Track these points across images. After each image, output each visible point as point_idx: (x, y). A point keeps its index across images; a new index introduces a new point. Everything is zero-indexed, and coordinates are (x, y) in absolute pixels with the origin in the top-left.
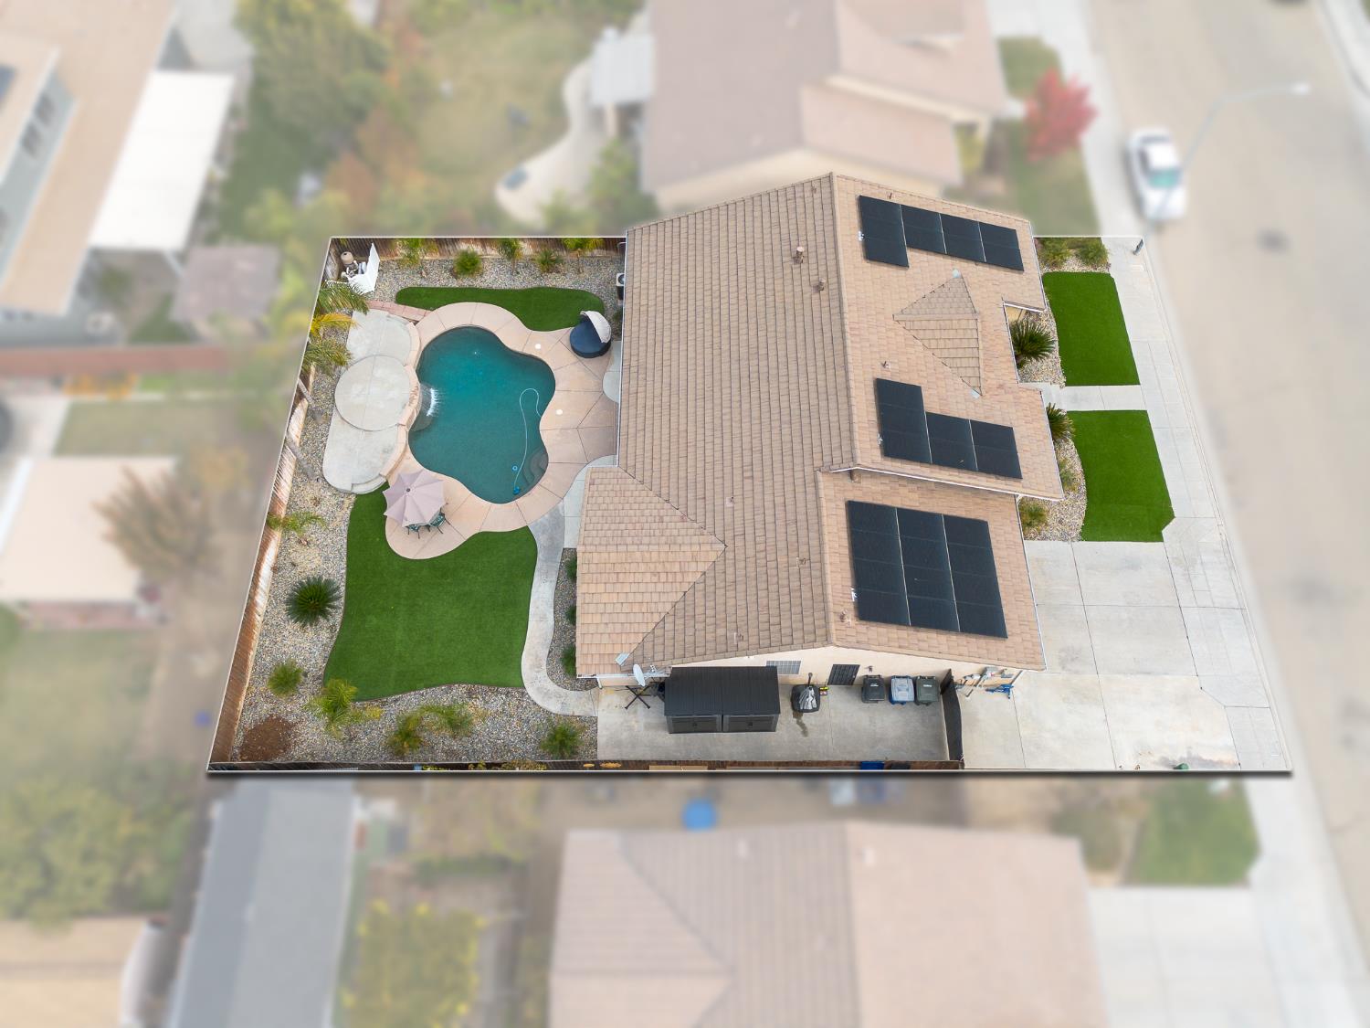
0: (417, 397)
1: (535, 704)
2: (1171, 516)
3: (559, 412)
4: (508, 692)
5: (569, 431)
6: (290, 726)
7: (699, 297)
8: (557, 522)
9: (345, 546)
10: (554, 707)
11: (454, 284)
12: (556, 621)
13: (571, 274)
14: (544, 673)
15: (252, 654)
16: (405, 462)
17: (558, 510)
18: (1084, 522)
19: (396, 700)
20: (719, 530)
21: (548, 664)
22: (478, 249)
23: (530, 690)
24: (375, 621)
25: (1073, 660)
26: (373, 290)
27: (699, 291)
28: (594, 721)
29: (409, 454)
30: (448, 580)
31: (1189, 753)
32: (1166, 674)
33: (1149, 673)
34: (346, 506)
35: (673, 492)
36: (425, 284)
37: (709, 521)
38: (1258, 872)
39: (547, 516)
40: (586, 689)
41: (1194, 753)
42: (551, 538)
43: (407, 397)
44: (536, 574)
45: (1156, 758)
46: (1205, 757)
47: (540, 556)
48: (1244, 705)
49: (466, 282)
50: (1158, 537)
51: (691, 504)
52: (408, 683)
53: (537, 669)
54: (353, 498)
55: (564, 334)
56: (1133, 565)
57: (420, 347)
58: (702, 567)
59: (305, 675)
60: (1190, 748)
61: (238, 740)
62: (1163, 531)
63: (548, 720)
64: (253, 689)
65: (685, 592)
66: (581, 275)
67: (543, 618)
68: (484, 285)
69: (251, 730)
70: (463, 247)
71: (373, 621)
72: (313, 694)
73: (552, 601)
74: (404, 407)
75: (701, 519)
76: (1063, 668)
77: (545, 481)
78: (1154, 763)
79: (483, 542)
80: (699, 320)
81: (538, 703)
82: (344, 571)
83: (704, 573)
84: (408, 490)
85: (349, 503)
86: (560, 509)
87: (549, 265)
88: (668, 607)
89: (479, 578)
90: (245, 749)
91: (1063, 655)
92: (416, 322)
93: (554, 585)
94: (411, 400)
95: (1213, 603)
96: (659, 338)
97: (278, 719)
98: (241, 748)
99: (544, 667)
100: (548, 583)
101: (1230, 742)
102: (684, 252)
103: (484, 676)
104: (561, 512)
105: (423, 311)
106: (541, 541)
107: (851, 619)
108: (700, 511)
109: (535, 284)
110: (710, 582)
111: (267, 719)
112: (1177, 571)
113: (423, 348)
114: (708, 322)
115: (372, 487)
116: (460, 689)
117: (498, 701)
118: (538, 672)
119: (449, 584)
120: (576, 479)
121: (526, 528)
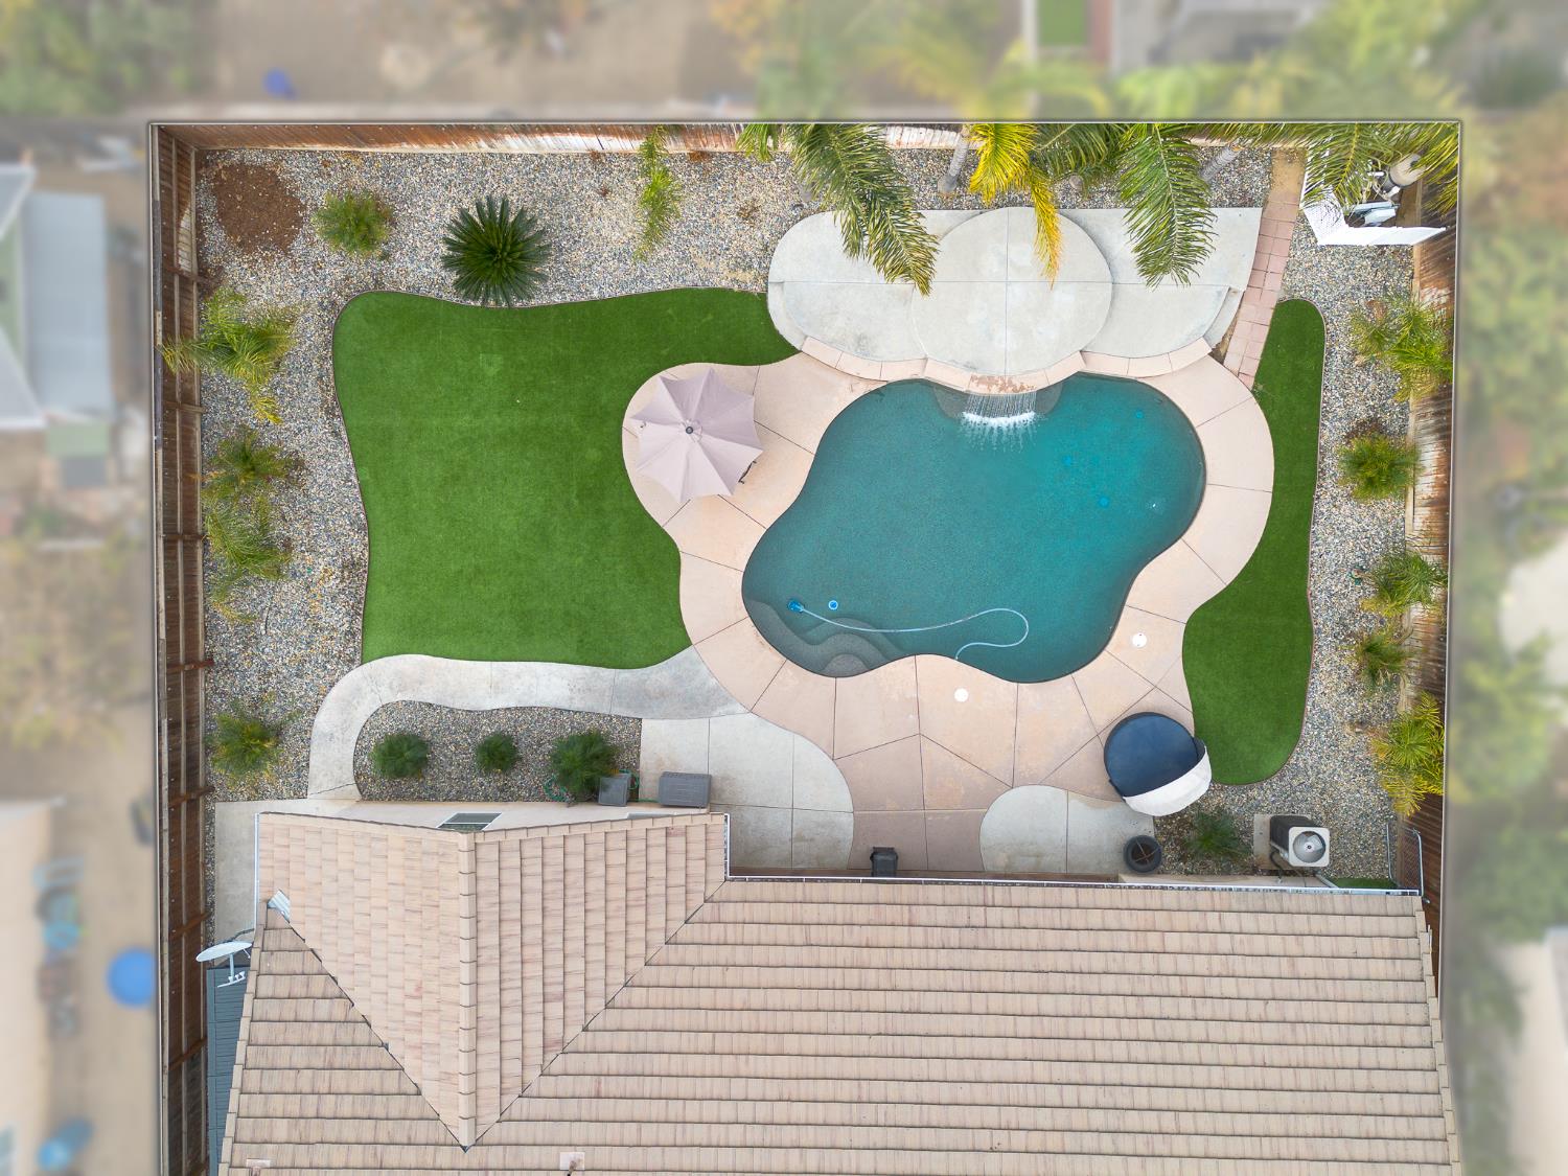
0: (994, 391)
1: (332, 685)
3: (961, 695)
4: (354, 635)
5: (913, 717)
6: (283, 244)
7: (1160, 1098)
8: (699, 704)
9: (647, 289)
10: (325, 720)
11: (1331, 434)
12: (491, 713)
14: (389, 697)
15: (416, 148)
16: (845, 383)
17: (727, 701)
19: (336, 434)
20: (511, 1132)
21: (407, 704)
22: (1426, 486)
23: (357, 674)
24: (492, 371)
26: (1322, 242)
27: (1178, 1098)
28: (299, 792)
29: (861, 390)
30: (576, 502)
34: (740, 275)
35: (630, 1019)
36: (1334, 364)
37: (538, 1108)
39: (712, 682)
40: (357, 777)
42: (662, 695)
44: (587, 669)
47: (624, 674)
49: (1332, 464)
51: (592, 1063)
53: (395, 684)
54: (756, 289)
55: (1175, 699)
58: (429, 1090)
59: (385, 256)
61: (253, 156)
63: (300, 711)
65: (386, 1047)
66: (1348, 729)
67: (495, 687)
68: (1322, 507)
69: (274, 174)
70: (1430, 455)
71: (492, 366)
72: (347, 278)
73: (531, 703)
74: (970, 367)
75: (548, 1086)
77: (793, 674)
80: (1088, 1095)
81: (334, 691)
82: (596, 294)
83: (419, 1093)
84: (690, 430)
85: (746, 280)
86: (727, 709)
89: (581, 559)
90: (240, 171)
92: (1218, 355)
93: (566, 706)
94: (990, 381)
97: (299, 222)
98: (242, 164)
99: (400, 697)
100: (568, 693)
102: (1313, 1056)
103: (384, 588)
104: (720, 710)
105: (1252, 367)
106: (655, 676)
108: (566, 1085)
109: (1323, 618)
110: (396, 1106)
111: (296, 200)
113: (1140, 380)
114: (1078, 1119)
115: (783, 324)
116: (358, 547)
117: (336, 617)
118: (391, 688)
119: (568, 505)
120: (796, 735)
121: (686, 643)
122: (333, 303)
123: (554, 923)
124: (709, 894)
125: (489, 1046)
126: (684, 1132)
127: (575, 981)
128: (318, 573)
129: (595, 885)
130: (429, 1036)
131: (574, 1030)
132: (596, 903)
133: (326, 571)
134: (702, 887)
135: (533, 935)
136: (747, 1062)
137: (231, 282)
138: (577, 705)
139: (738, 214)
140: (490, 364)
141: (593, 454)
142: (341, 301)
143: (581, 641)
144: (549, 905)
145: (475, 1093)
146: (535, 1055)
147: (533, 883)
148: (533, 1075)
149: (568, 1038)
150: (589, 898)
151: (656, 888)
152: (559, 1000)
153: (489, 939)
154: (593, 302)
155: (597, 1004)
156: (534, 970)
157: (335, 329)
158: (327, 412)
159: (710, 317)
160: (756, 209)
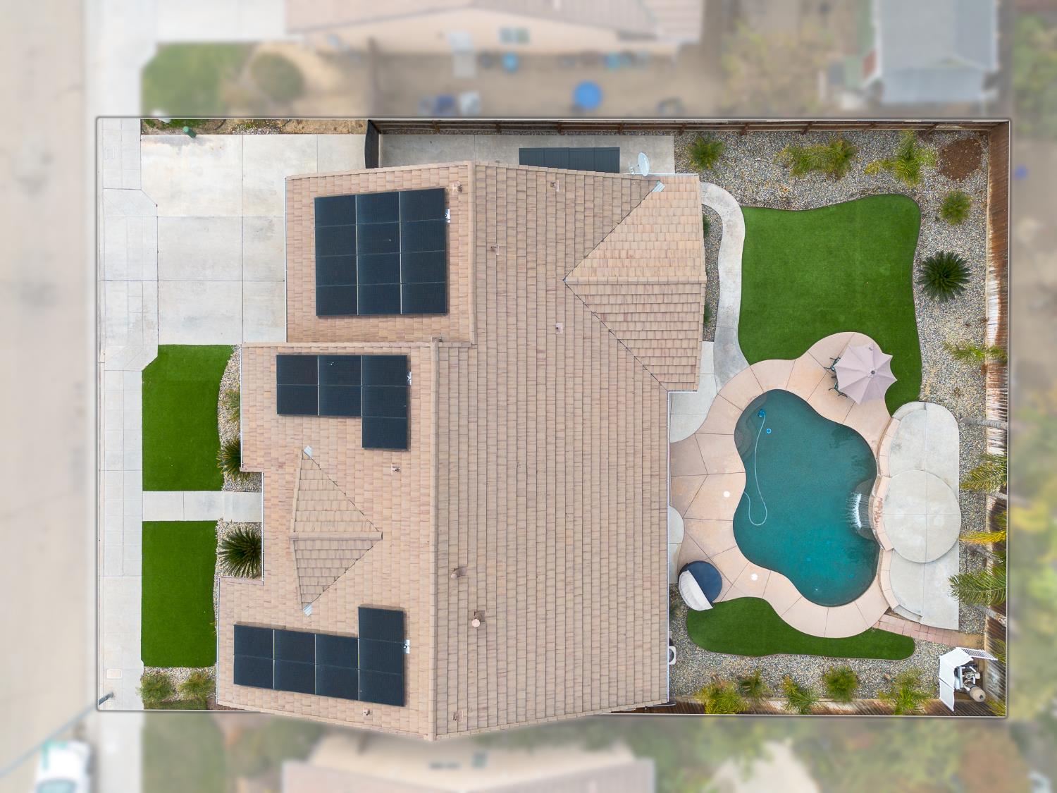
0: (875, 509)
1: (730, 192)
2: (146, 373)
3: (727, 494)
4: (754, 203)
5: (716, 471)
6: (943, 171)
8: (721, 369)
9: (921, 344)
10: (713, 189)
11: (853, 664)
12: (715, 271)
13: (724, 675)
14: (724, 220)
15: (989, 234)
16: (876, 438)
17: (724, 382)
18: (227, 364)
19: (852, 195)
20: (570, 300)
21: (721, 228)
22: (832, 706)
23: (736, 204)
24: (882, 270)
25: (261, 229)
26: (941, 657)
29: (873, 446)
30: (819, 310)
31: (180, 149)
32: (184, 218)
33: (199, 218)
34: (928, 388)
35: (613, 350)
36: (885, 665)
37: (579, 311)
38: (147, 54)
39: (732, 375)
41: (176, 149)
42: (726, 351)
43: (885, 510)
45: (208, 145)
46: (167, 146)
47: (735, 334)
48: (124, 191)
49: (839, 664)
50: (162, 349)
51: (597, 334)
52: (845, 210)
53: (731, 223)
54: (921, 396)
55: (728, 594)
56: (192, 321)
57: (879, 580)
58: (587, 262)
59: (937, 219)
60: (178, 154)
62: (156, 356)
63: (718, 177)
64: (981, 206)
65: (602, 241)
66: (713, 672)
67: (729, 271)
68: (819, 660)
69: (977, 167)
70: (848, 707)
71: (884, 270)
72: (927, 201)
74: (887, 497)
75: (588, 316)
76: (271, 221)
77: (735, 414)
78: (210, 140)
79: (792, 349)
81: (727, 193)
82: (919, 320)
83: (585, 257)
84: (873, 372)
85: (925, 392)
86: (719, 383)
87: (750, 686)
88: (618, 229)
89: (791, 312)
91: (269, 234)
92: (889, 611)
93: (721, 304)
94: (880, 507)
95: (128, 285)
97: (954, 179)
98: (982, 153)
99: (724, 225)
100: (726, 306)
101: (145, 161)
103: (777, 218)
104: (718, 380)
105: (883, 628)
106: (735, 349)
107: (453, 189)
108: (588, 323)
109: (765, 661)
110: (580, 247)
111: (964, 178)
112: (152, 317)
113: (877, 576)
115: (905, 408)
116: (797, 205)
117: (763, 195)
118: (729, 221)
119: (818, 306)
120: (706, 416)
121: (751, 363)
122: (915, 195)
123: (659, 317)
124: (662, 384)
125: (608, 290)
126: (570, 377)
127: (632, 326)
128: (785, 185)
129: (674, 335)
130: (611, 262)
131: (609, 326)
132: (666, 335)
133: (786, 190)
134: (666, 381)
135: (656, 308)
136: (597, 404)
137: (926, 146)
138: (721, 311)
139: (957, 388)
140: (886, 269)
141: (842, 318)
142: (916, 198)
143: (752, 312)
144: (668, 315)
145: (589, 284)
146: (601, 310)
147: (679, 308)
148: (592, 309)
149: (606, 324)
150: (669, 332)
151: (669, 361)
152: (624, 319)
153: (657, 290)
154: (914, 318)
155: (620, 335)
156: (640, 309)
157: (902, 195)
158: (862, 191)
159: (908, 374)
160: (959, 396)
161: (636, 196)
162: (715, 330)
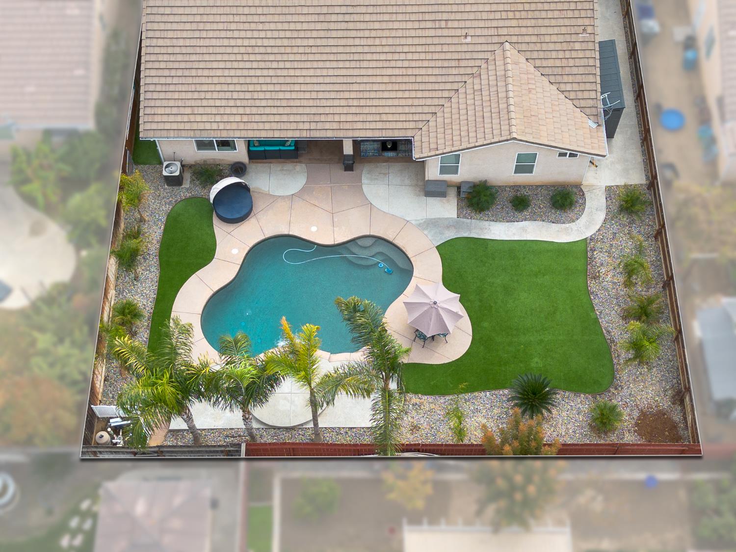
1: (599, 230)
3: (314, 229)
4: (591, 250)
5: (336, 220)
8: (432, 224)
10: (600, 216)
12: (526, 220)
14: (572, 225)
17: (419, 225)
19: (608, 332)
20: (491, 48)
21: (564, 223)
23: (588, 234)
28: (609, 188)
30: (492, 304)
34: (418, 402)
35: (448, 86)
37: (481, 55)
39: (426, 232)
40: (583, 195)
42: (448, 227)
44: (482, 237)
47: (466, 235)
49: (146, 315)
51: (462, 71)
53: (570, 231)
55: (220, 229)
58: (523, 60)
65: (542, 74)
67: (524, 229)
75: (478, 63)
77: (389, 236)
81: (598, 228)
82: (487, 393)
83: (527, 59)
84: (435, 303)
86: (418, 222)
88: (554, 87)
89: (489, 281)
96: (284, 103)
100: (491, 228)
103: (579, 268)
104: (421, 221)
106: (450, 235)
108: (471, 63)
110: (535, 55)
116: (593, 285)
117: (600, 257)
118: (572, 229)
119: (496, 303)
120: (388, 212)
121: (437, 247)
123: (479, 114)
124: (420, 131)
125: (500, 73)
126: (425, 49)
127: (470, 97)
128: (610, 275)
129: (464, 128)
130: (525, 77)
131: (469, 81)
132: (463, 122)
133: (607, 275)
134: (423, 133)
135: (486, 109)
136: (403, 72)
139: (420, 428)
140: (537, 363)
141: (486, 324)
143: (486, 248)
144: (481, 120)
145: (505, 58)
146: (483, 72)
147: (487, 126)
148: (484, 66)
149: (472, 79)
150: (467, 124)
151: (441, 130)
152: (476, 90)
154: (489, 389)
155: (462, 91)
156: (486, 98)
157: (614, 377)
158: (614, 341)
160: (411, 430)
161: (583, 103)
162: (468, 218)
